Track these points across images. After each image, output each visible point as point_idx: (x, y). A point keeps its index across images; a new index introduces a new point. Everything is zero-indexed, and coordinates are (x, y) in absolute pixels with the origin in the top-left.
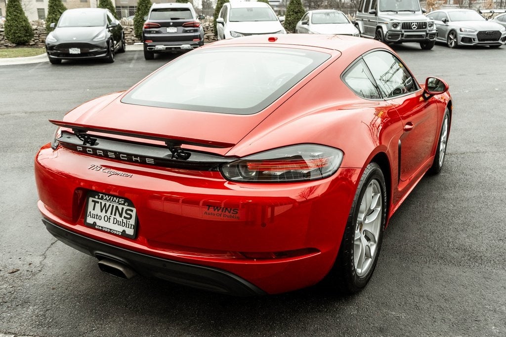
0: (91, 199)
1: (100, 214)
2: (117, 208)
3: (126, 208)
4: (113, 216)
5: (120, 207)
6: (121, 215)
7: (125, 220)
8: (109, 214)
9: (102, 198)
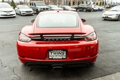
0: (50, 52)
1: (53, 55)
2: (59, 52)
3: (62, 52)
4: (58, 55)
5: (60, 52)
6: (61, 54)
7: (62, 55)
8: (57, 54)
9: (54, 51)
